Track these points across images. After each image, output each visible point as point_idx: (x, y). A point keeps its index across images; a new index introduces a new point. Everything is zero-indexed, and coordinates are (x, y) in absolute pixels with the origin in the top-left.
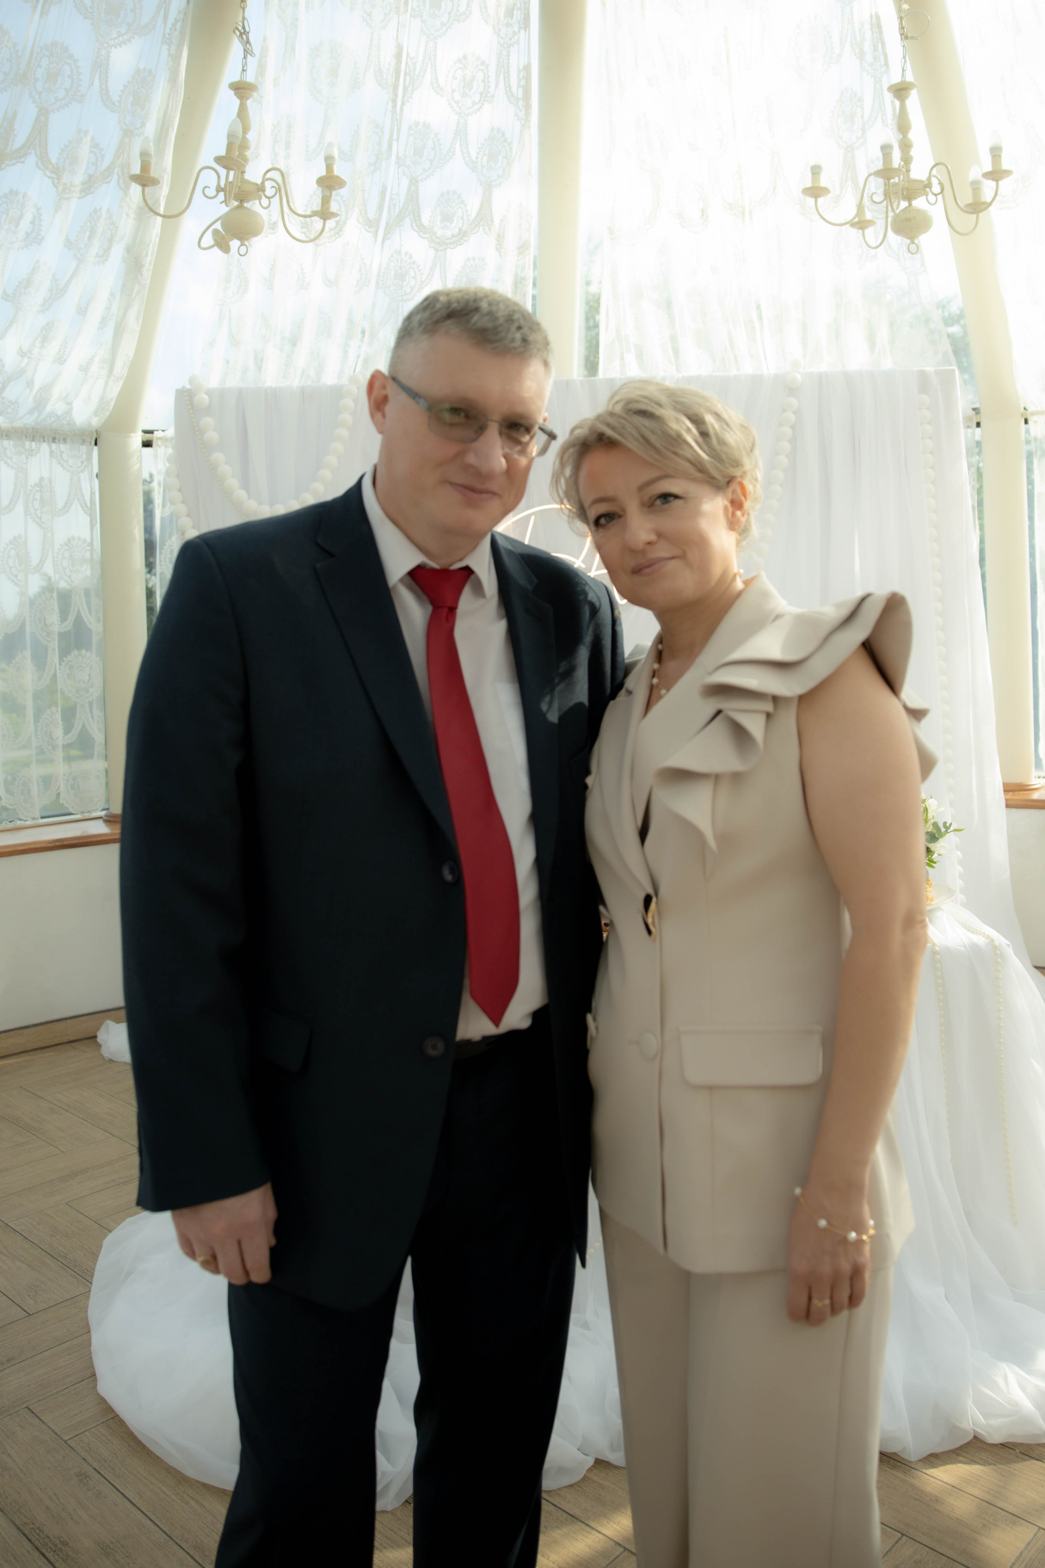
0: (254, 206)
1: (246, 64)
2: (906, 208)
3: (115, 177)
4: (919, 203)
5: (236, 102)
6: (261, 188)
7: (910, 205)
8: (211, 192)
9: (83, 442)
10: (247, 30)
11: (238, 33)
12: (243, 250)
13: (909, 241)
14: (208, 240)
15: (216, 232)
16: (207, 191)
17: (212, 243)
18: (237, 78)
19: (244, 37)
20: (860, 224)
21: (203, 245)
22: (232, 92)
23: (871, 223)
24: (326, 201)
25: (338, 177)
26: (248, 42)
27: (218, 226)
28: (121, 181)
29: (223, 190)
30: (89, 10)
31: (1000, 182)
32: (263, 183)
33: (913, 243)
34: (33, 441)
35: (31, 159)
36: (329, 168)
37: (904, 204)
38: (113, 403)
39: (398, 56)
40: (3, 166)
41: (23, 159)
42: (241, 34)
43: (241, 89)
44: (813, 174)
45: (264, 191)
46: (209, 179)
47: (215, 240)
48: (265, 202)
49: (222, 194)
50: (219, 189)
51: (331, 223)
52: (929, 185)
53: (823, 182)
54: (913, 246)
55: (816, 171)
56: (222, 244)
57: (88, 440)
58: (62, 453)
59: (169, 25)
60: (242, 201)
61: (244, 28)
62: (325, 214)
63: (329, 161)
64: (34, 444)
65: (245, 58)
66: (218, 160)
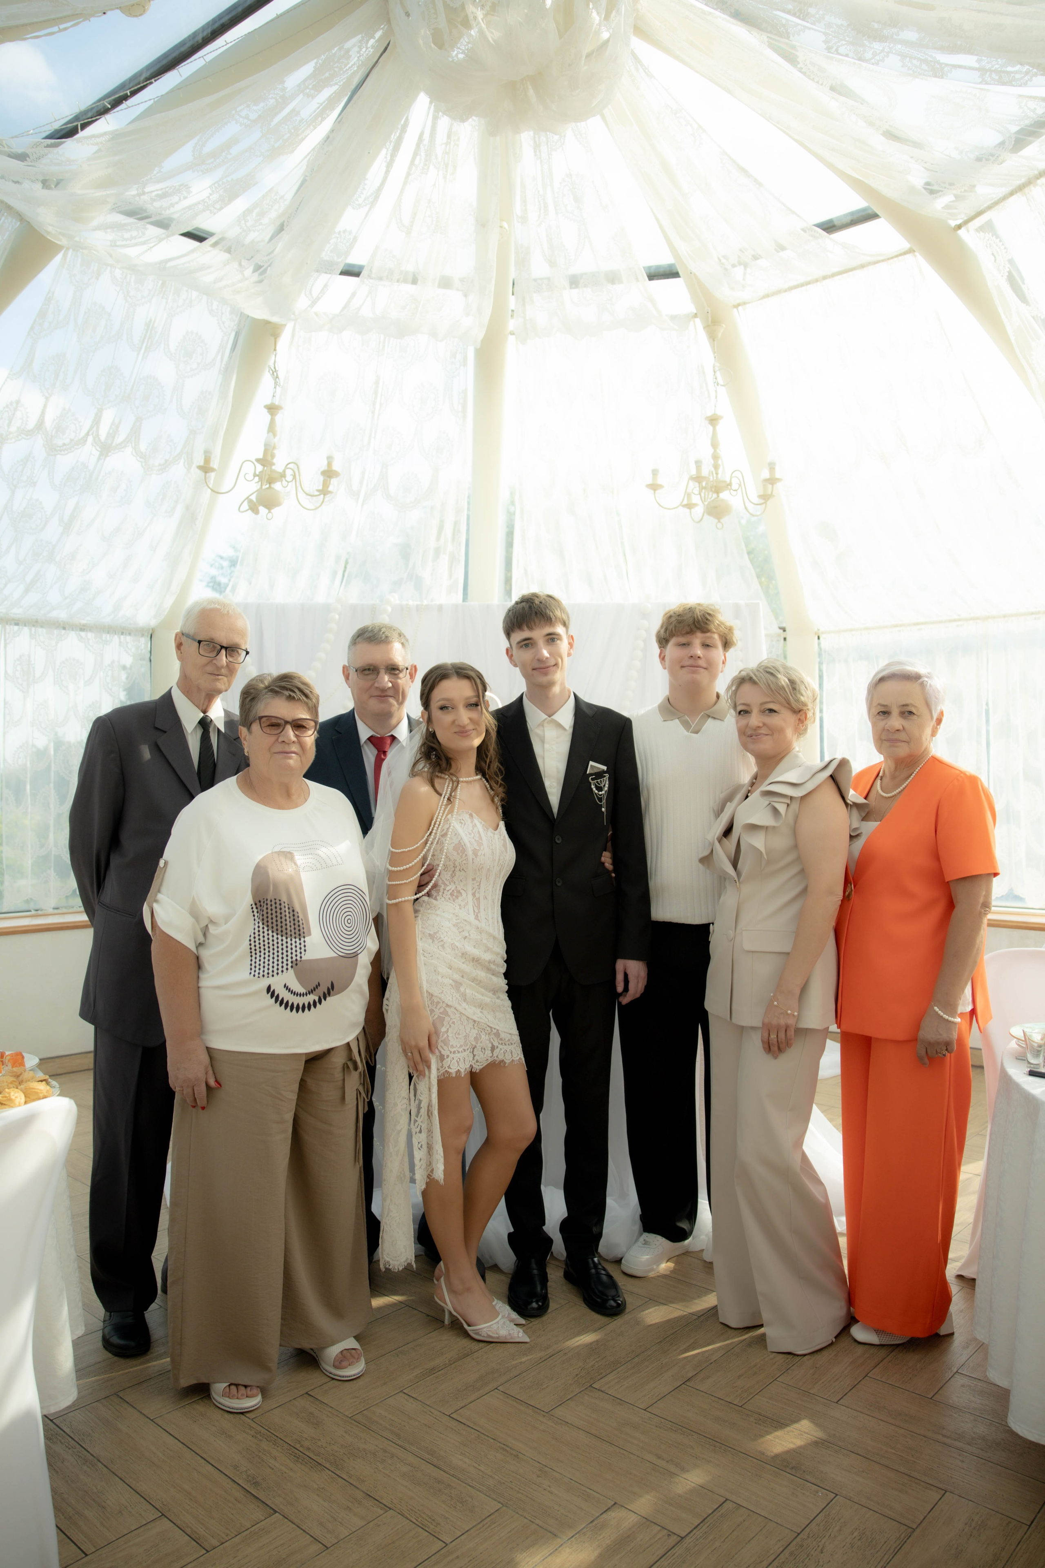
0: (277, 486)
1: (275, 391)
2: (716, 498)
3: (182, 461)
4: (724, 495)
5: (270, 417)
6: (283, 475)
7: (718, 496)
8: (250, 476)
9: (143, 635)
10: (277, 369)
11: (271, 372)
12: (270, 516)
13: (717, 521)
14: (245, 506)
15: (250, 501)
16: (247, 476)
17: (247, 508)
18: (268, 402)
19: (275, 374)
20: (690, 506)
21: (241, 509)
22: (266, 410)
23: (696, 505)
24: (326, 484)
25: (335, 471)
26: (277, 377)
27: (253, 498)
28: (186, 463)
29: (258, 476)
30: (173, 355)
31: (775, 486)
32: (284, 471)
33: (719, 522)
34: (108, 633)
35: (129, 450)
36: (329, 464)
37: (715, 496)
38: (167, 610)
39: (377, 383)
40: (110, 454)
41: (123, 449)
42: (273, 373)
43: (272, 409)
44: (653, 474)
45: (285, 477)
46: (249, 469)
47: (249, 506)
48: (285, 483)
49: (257, 479)
50: (255, 475)
51: (328, 498)
52: (730, 484)
53: (660, 481)
54: (719, 525)
55: (655, 473)
56: (254, 508)
57: (146, 634)
58: (127, 643)
59: (224, 362)
60: (270, 483)
61: (275, 368)
62: (324, 491)
63: (330, 460)
64: (108, 635)
65: (275, 388)
66: (258, 460)
